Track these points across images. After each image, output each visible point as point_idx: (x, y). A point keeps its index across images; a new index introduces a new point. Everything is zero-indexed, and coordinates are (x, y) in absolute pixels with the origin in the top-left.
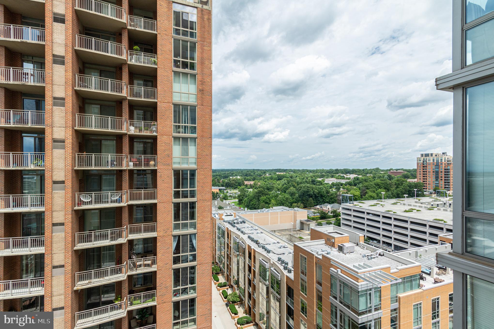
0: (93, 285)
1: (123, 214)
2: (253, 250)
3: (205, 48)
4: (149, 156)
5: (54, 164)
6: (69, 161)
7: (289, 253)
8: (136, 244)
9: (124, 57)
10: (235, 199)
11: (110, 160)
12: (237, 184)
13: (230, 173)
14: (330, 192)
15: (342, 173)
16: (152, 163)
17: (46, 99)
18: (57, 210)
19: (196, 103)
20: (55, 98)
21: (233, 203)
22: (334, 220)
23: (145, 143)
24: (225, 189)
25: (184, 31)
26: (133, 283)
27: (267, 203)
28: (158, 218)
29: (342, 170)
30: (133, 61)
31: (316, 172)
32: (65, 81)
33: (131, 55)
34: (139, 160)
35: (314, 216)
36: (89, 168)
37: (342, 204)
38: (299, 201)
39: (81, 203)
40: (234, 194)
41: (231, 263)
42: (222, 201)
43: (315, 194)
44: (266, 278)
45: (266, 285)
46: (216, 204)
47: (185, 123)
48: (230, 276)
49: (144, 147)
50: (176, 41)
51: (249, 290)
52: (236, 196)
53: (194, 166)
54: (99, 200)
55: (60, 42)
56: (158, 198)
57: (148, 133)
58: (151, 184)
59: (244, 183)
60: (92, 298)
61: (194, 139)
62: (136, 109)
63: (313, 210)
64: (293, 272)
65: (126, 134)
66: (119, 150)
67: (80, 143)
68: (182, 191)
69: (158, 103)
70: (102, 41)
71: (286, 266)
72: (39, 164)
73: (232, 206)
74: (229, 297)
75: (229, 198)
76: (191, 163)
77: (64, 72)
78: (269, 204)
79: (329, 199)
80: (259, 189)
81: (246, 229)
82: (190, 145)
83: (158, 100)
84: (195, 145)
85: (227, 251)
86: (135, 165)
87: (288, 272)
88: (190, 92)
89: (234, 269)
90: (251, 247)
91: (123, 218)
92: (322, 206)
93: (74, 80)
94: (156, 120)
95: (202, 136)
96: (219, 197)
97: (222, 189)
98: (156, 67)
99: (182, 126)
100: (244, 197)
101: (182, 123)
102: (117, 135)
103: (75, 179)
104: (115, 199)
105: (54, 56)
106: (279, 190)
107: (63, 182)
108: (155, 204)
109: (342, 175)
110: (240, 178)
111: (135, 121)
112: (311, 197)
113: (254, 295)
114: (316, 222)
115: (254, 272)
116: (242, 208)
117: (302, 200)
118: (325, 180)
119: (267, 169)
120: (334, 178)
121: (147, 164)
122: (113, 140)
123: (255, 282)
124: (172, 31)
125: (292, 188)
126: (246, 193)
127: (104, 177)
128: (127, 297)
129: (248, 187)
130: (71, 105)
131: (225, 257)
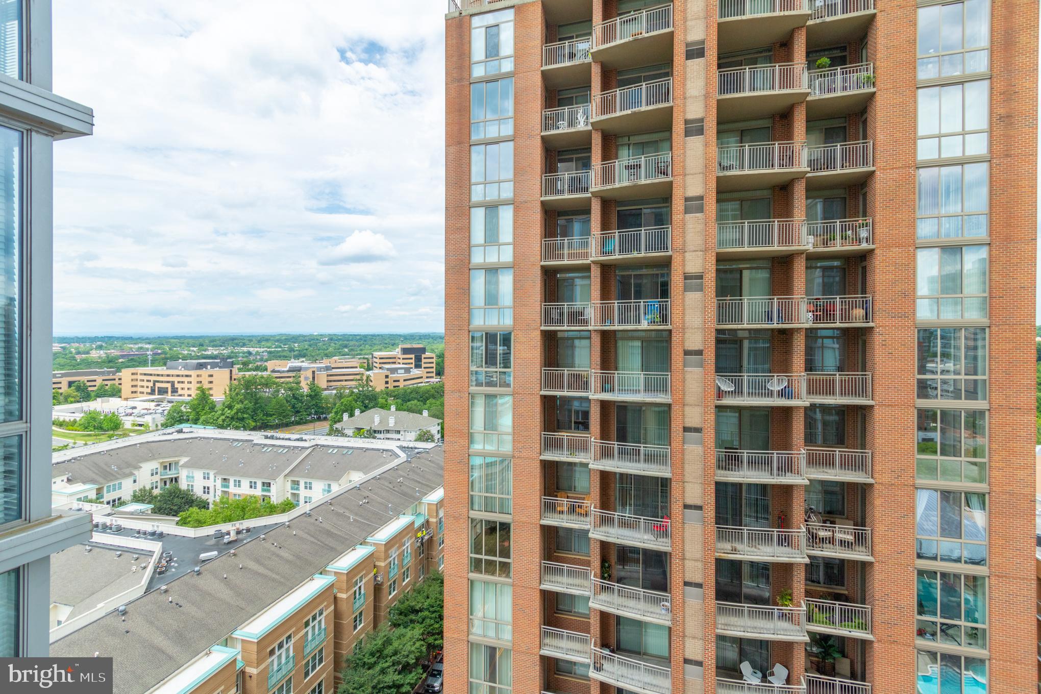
0: (747, 557)
1: (794, 423)
4: (853, 297)
5: (687, 318)
6: (709, 313)
9: (805, 89)
16: (859, 312)
17: (674, 202)
18: (691, 402)
20: (687, 199)
28: (877, 441)
30: (817, 91)
32: (704, 164)
33: (813, 79)
36: (738, 327)
39: (722, 393)
54: (756, 390)
55: (697, 94)
56: (877, 393)
57: (849, 247)
65: (801, 253)
66: (778, 288)
69: (876, 173)
70: (762, 69)
77: (703, 148)
83: (877, 165)
86: (817, 318)
91: (795, 431)
94: (868, 214)
98: (872, 90)
102: (773, 258)
105: (687, 122)
107: (699, 353)
108: (868, 409)
111: (820, 223)
121: (848, 316)
122: (765, 268)
127: (747, 345)
128: (804, 601)
130: (713, 207)
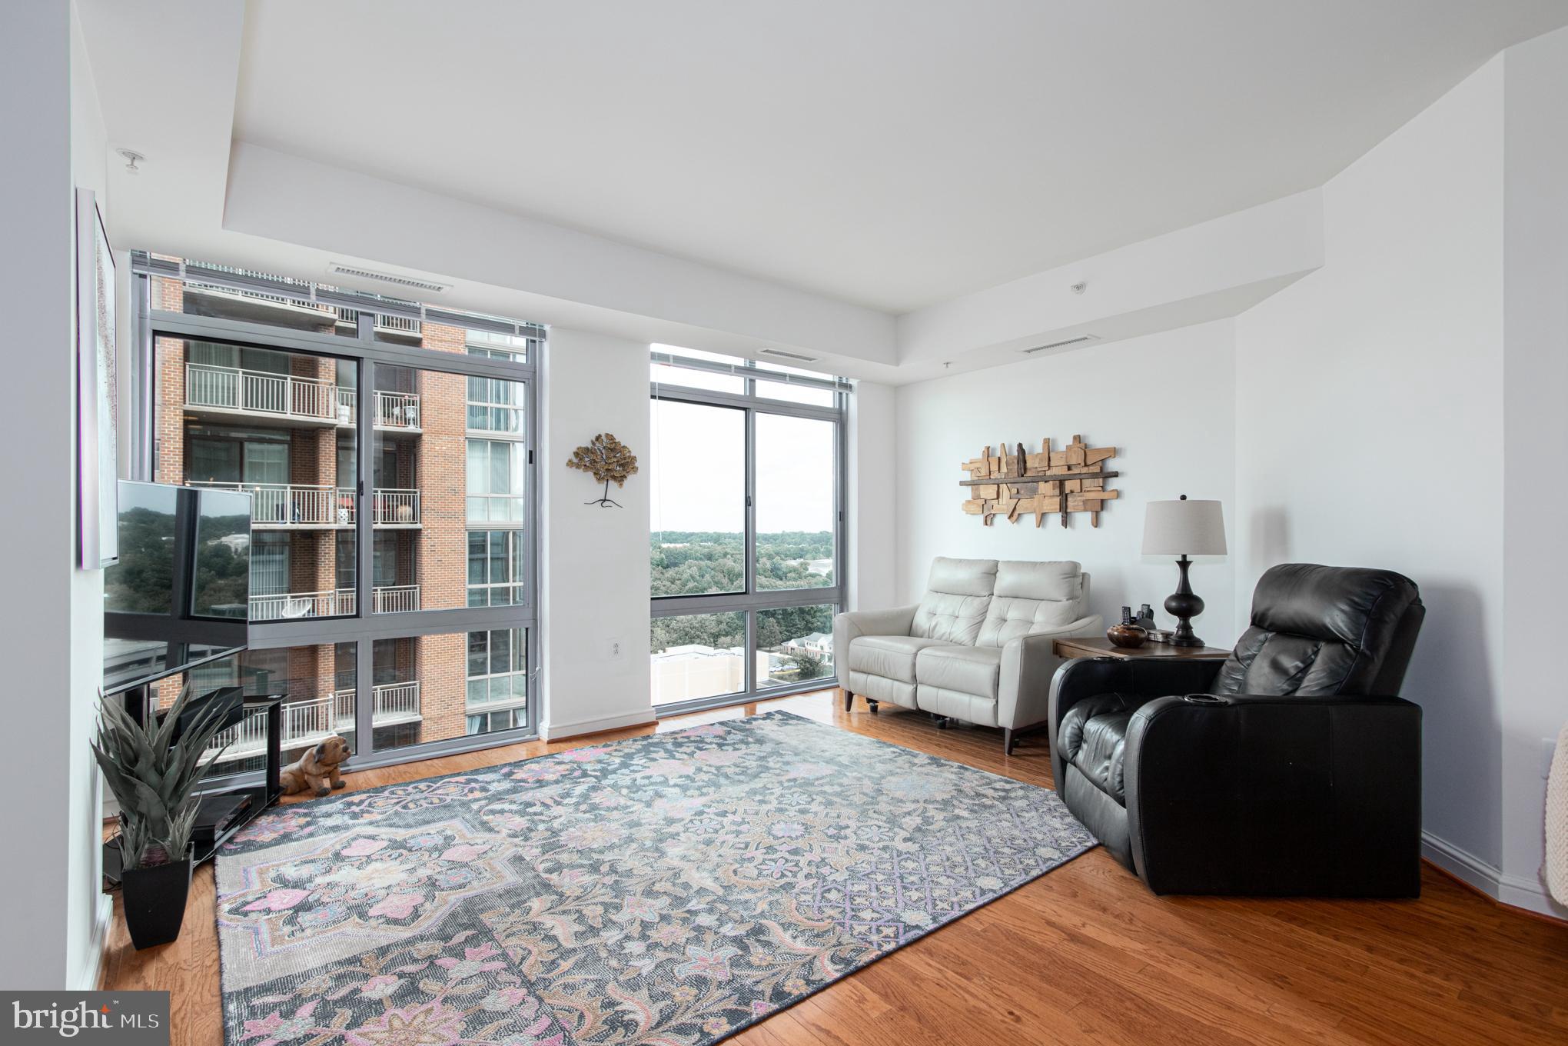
4: (397, 492)
16: (406, 511)
31: (783, 542)
35: (783, 671)
38: (736, 629)
43: (783, 608)
57: (396, 428)
63: (778, 654)
68: (492, 589)
92: (805, 640)
94: (417, 390)
99: (491, 408)
102: (294, 429)
118: (809, 564)
121: (392, 516)
122: (278, 441)
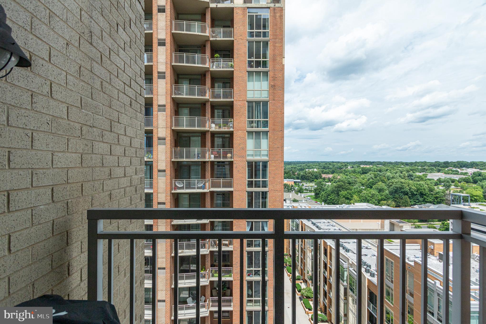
0: (185, 254)
1: (206, 199)
2: (329, 247)
3: (277, 45)
4: (227, 149)
5: (159, 156)
6: (169, 155)
7: (372, 255)
8: (216, 226)
9: (207, 66)
10: (311, 192)
11: (196, 153)
12: (313, 177)
13: (306, 165)
14: (434, 189)
15: (455, 166)
16: (229, 155)
17: (154, 106)
18: (161, 192)
19: (268, 99)
20: (159, 106)
21: (309, 196)
22: (439, 224)
23: (223, 138)
24: (300, 182)
25: (257, 32)
26: (214, 260)
27: (348, 198)
28: (234, 204)
29: (454, 162)
30: (214, 67)
31: (415, 166)
32: (165, 92)
33: (213, 62)
34: (219, 153)
36: (182, 160)
37: (451, 205)
38: (389, 198)
39: (176, 188)
40: (310, 188)
41: (306, 257)
42: (297, 194)
43: (411, 192)
44: (344, 278)
45: (344, 286)
46: (291, 197)
47: (258, 118)
48: (304, 270)
49: (223, 141)
50: (250, 42)
51: (325, 287)
52: (313, 189)
53: (265, 158)
54: (189, 186)
55: (162, 61)
56: (234, 186)
57: (226, 130)
58: (229, 175)
59: (322, 176)
60: (184, 266)
61: (266, 133)
62: (217, 109)
64: (376, 276)
65: (209, 131)
66: (203, 145)
67: (175, 140)
68: (255, 181)
69: (234, 102)
70: (190, 55)
71: (368, 268)
72: (149, 157)
73: (308, 199)
74: (303, 291)
75: (304, 191)
76: (263, 155)
77: (165, 84)
78: (350, 200)
79: (432, 198)
80: (338, 183)
81: (321, 224)
82: (263, 139)
83: (234, 99)
84: (267, 139)
85: (302, 245)
86: (215, 157)
87: (371, 275)
88: (263, 89)
89: (308, 264)
90: (326, 243)
91: (206, 202)
92: (423, 206)
93: (171, 90)
94: (232, 117)
95: (274, 130)
96: (294, 190)
97: (297, 182)
98: (233, 69)
99: (255, 121)
100: (321, 191)
101: (255, 119)
102: (202, 132)
103: (172, 169)
104: (201, 186)
105: (159, 73)
106: (363, 184)
107: (164, 171)
108: (232, 192)
109: (455, 169)
110: (316, 170)
111: (216, 119)
112: (407, 194)
113: (330, 294)
114: (412, 225)
115: (330, 270)
116: (319, 203)
117: (394, 197)
118: (428, 175)
119: (349, 161)
120: (442, 172)
121: (225, 157)
122: (199, 136)
123: (331, 280)
124: (246, 35)
125: (380, 183)
126: (323, 187)
127: (192, 168)
128: (209, 269)
129: (326, 180)
130: (169, 110)
131: (299, 250)
